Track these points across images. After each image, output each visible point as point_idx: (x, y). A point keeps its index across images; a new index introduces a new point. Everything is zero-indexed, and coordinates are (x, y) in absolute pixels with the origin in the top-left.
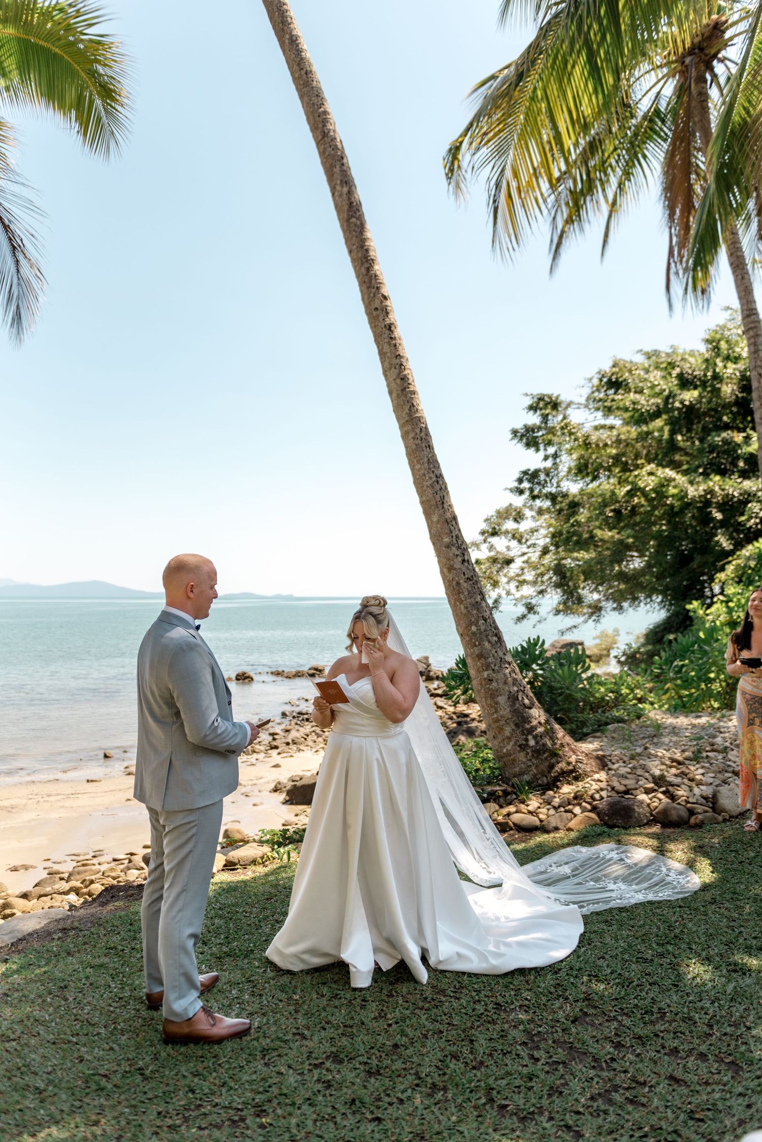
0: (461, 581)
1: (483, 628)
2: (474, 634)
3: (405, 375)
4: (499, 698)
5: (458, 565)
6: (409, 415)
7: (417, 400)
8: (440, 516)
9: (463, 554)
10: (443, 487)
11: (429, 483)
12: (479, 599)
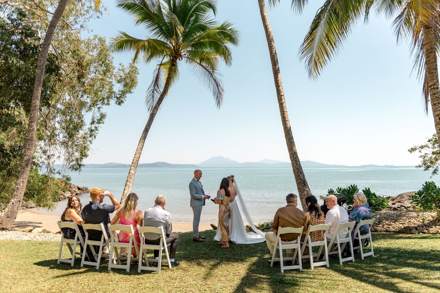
0: (295, 169)
1: (300, 181)
2: (298, 183)
3: (285, 116)
4: (303, 199)
5: (295, 165)
6: (285, 127)
7: (287, 122)
8: (291, 153)
9: (296, 162)
10: (293, 145)
11: (289, 144)
12: (299, 174)
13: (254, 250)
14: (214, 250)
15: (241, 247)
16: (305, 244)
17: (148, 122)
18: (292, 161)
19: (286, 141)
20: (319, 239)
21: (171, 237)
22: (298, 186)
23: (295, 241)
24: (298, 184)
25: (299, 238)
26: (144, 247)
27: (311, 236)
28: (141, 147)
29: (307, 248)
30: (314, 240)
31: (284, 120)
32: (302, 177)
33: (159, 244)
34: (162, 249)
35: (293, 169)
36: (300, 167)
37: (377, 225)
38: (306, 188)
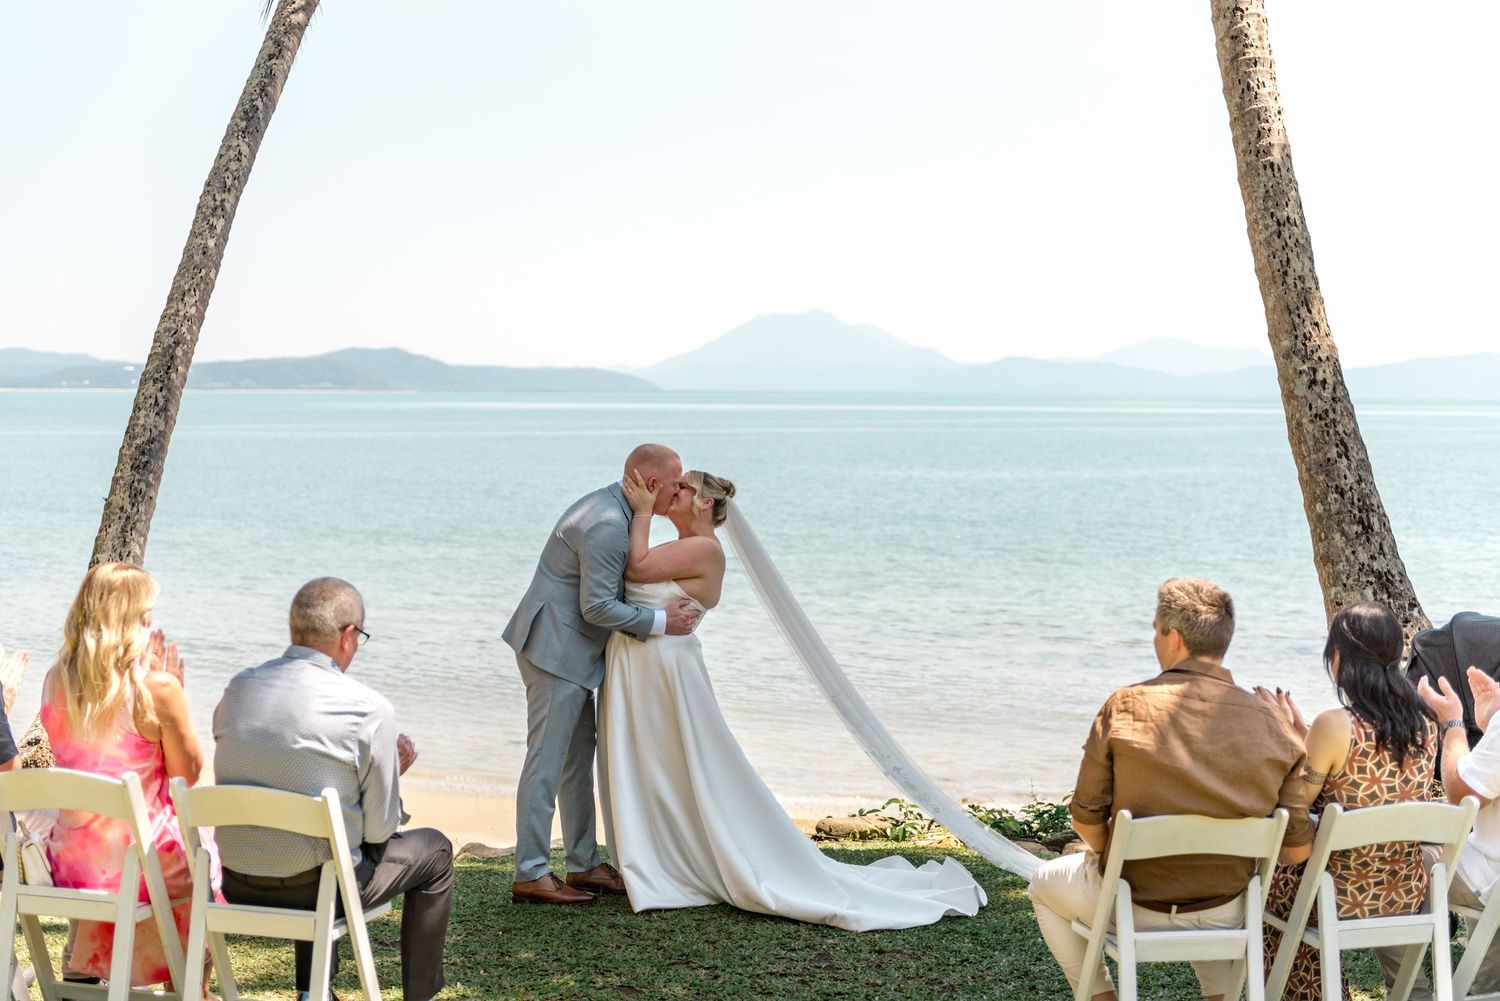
0: (1305, 421)
1: (1334, 508)
2: (1319, 517)
3: (1241, 31)
5: (1301, 390)
6: (1240, 107)
7: (1260, 73)
8: (1278, 298)
9: (1315, 371)
10: (1291, 243)
11: (1262, 237)
12: (1333, 453)
13: (970, 970)
14: (696, 962)
15: (880, 952)
16: (1294, 935)
17: (258, 66)
18: (1284, 356)
19: (1248, 213)
20: (1392, 903)
21: (393, 860)
22: (1317, 539)
23: (1228, 910)
24: (1322, 527)
25: (1257, 892)
26: (212, 917)
27: (1340, 876)
28: (211, 243)
29: (1309, 957)
30: (1360, 905)
31: (1235, 58)
32: (1351, 480)
33: (310, 905)
34: (335, 934)
35: (1289, 420)
36: (1338, 407)
38: (1373, 558)
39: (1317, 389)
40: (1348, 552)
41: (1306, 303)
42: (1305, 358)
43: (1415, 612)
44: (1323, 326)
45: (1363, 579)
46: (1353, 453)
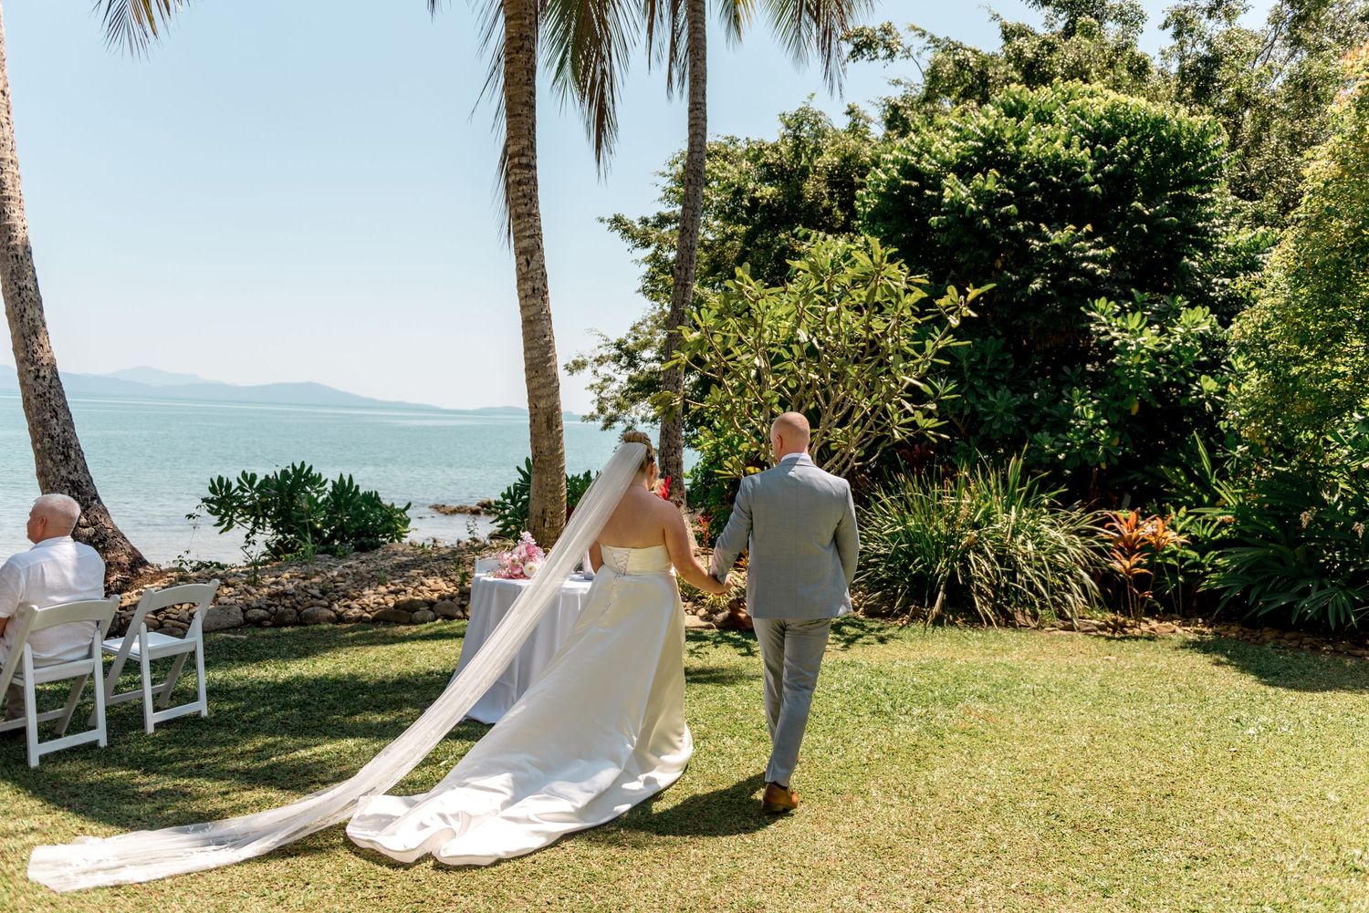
0: (32, 398)
2: (40, 451)
5: (30, 381)
7: (13, 205)
8: (18, 330)
9: (38, 371)
10: (27, 300)
11: (9, 295)
12: (48, 416)
18: (21, 362)
22: (38, 463)
24: (41, 455)
32: (58, 430)
35: (23, 397)
37: (315, 601)
38: (70, 473)
39: (40, 380)
40: (54, 470)
41: (35, 333)
42: (33, 364)
43: (95, 502)
44: (46, 347)
45: (63, 484)
46: (62, 416)
